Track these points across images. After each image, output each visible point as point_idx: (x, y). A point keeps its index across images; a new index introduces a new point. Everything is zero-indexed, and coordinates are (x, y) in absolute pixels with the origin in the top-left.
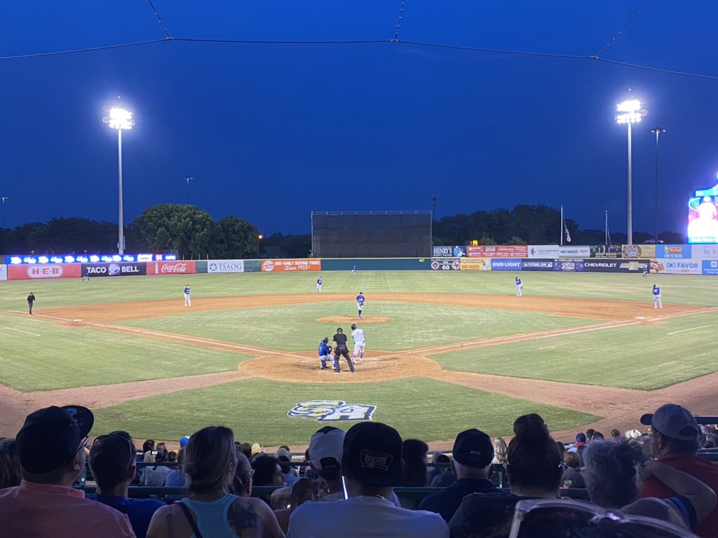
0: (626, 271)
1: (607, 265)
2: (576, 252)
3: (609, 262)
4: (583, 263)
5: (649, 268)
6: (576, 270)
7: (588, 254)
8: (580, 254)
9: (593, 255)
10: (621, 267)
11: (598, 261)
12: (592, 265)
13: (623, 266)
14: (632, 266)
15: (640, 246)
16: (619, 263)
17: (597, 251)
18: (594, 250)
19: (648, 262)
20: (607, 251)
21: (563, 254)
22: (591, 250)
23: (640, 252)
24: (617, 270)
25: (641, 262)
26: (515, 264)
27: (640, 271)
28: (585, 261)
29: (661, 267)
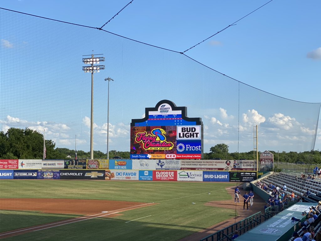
0: (89, 178)
1: (76, 174)
2: (54, 164)
3: (77, 172)
4: (59, 173)
5: (105, 176)
6: (54, 178)
7: (63, 166)
8: (57, 166)
9: (66, 167)
10: (85, 176)
11: (70, 172)
12: (66, 174)
13: (87, 175)
14: (93, 175)
15: (99, 160)
16: (84, 172)
17: (69, 164)
18: (67, 163)
19: (103, 172)
20: (76, 164)
21: (45, 166)
22: (65, 163)
23: (99, 164)
24: (83, 178)
25: (99, 171)
26: (8, 174)
27: (99, 178)
28: (61, 171)
29: (112, 176)
